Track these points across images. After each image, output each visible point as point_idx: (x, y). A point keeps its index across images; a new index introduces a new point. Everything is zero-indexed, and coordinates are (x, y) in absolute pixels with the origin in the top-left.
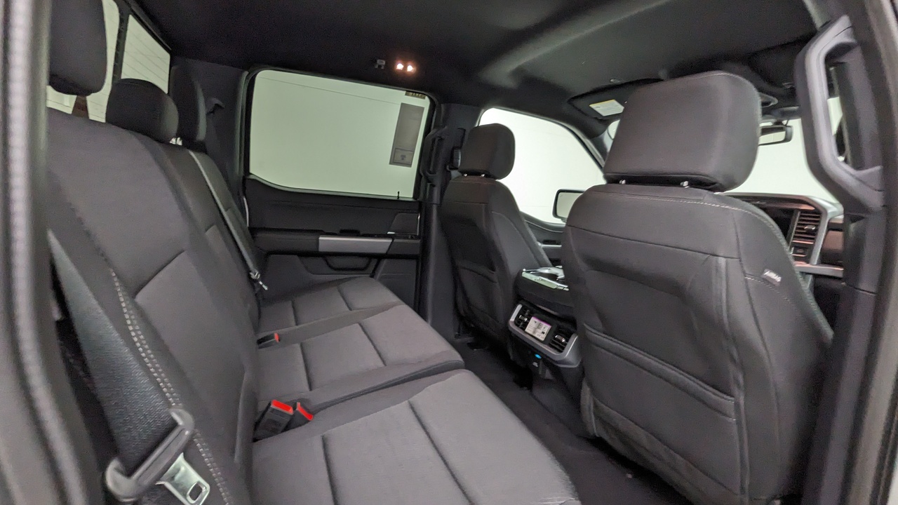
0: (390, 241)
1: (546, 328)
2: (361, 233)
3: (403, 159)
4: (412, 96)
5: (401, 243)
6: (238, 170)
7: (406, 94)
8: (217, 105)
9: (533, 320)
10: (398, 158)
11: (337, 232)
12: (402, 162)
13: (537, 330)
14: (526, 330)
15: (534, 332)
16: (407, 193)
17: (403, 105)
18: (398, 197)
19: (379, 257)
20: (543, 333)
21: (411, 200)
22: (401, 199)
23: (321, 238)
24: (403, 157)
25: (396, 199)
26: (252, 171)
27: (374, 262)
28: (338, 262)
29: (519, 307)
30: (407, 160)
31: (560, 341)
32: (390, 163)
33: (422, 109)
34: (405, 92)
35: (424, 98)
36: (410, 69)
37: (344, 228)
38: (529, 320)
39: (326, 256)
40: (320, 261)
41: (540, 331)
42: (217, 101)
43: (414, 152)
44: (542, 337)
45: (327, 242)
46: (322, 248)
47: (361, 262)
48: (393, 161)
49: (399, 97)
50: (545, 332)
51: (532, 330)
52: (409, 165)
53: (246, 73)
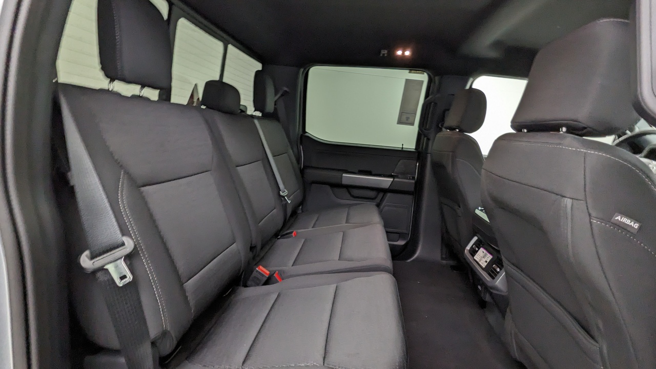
0: (392, 179)
1: (489, 257)
2: (373, 173)
3: (407, 120)
4: (414, 73)
5: (399, 181)
6: (298, 130)
7: (410, 72)
8: (286, 91)
9: (482, 250)
10: (404, 119)
11: (357, 171)
12: (407, 122)
13: (483, 258)
14: (475, 258)
15: (480, 260)
16: (411, 145)
17: (407, 81)
18: (402, 148)
19: (384, 191)
20: (486, 262)
21: (414, 150)
22: (404, 149)
23: (343, 175)
24: (408, 118)
25: (400, 149)
26: (307, 130)
27: (381, 195)
28: (356, 192)
29: (475, 239)
30: (410, 121)
31: (496, 270)
32: (398, 124)
33: (422, 82)
34: (408, 71)
35: (423, 74)
36: (407, 53)
37: (361, 169)
38: (479, 249)
39: (349, 187)
40: (344, 191)
41: (484, 260)
42: (286, 89)
43: (415, 114)
44: (484, 265)
45: (349, 178)
46: (344, 182)
47: (372, 194)
48: (400, 122)
49: (405, 75)
50: (488, 261)
51: (479, 259)
52: (412, 124)
53: (302, 70)
